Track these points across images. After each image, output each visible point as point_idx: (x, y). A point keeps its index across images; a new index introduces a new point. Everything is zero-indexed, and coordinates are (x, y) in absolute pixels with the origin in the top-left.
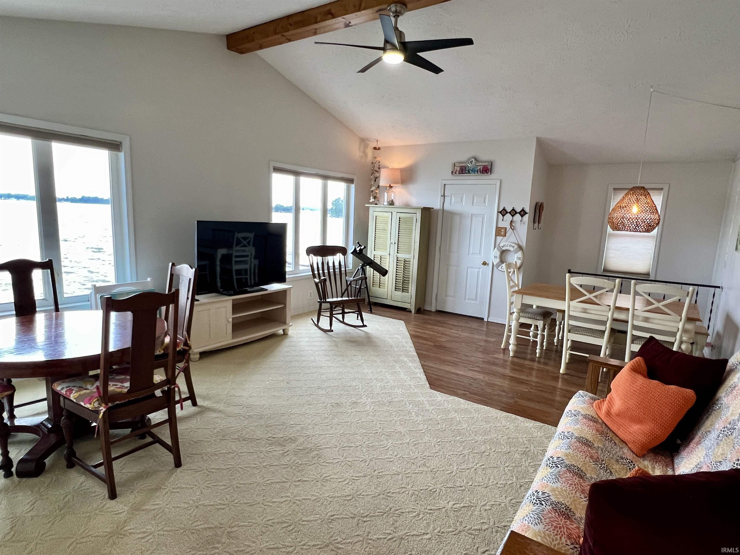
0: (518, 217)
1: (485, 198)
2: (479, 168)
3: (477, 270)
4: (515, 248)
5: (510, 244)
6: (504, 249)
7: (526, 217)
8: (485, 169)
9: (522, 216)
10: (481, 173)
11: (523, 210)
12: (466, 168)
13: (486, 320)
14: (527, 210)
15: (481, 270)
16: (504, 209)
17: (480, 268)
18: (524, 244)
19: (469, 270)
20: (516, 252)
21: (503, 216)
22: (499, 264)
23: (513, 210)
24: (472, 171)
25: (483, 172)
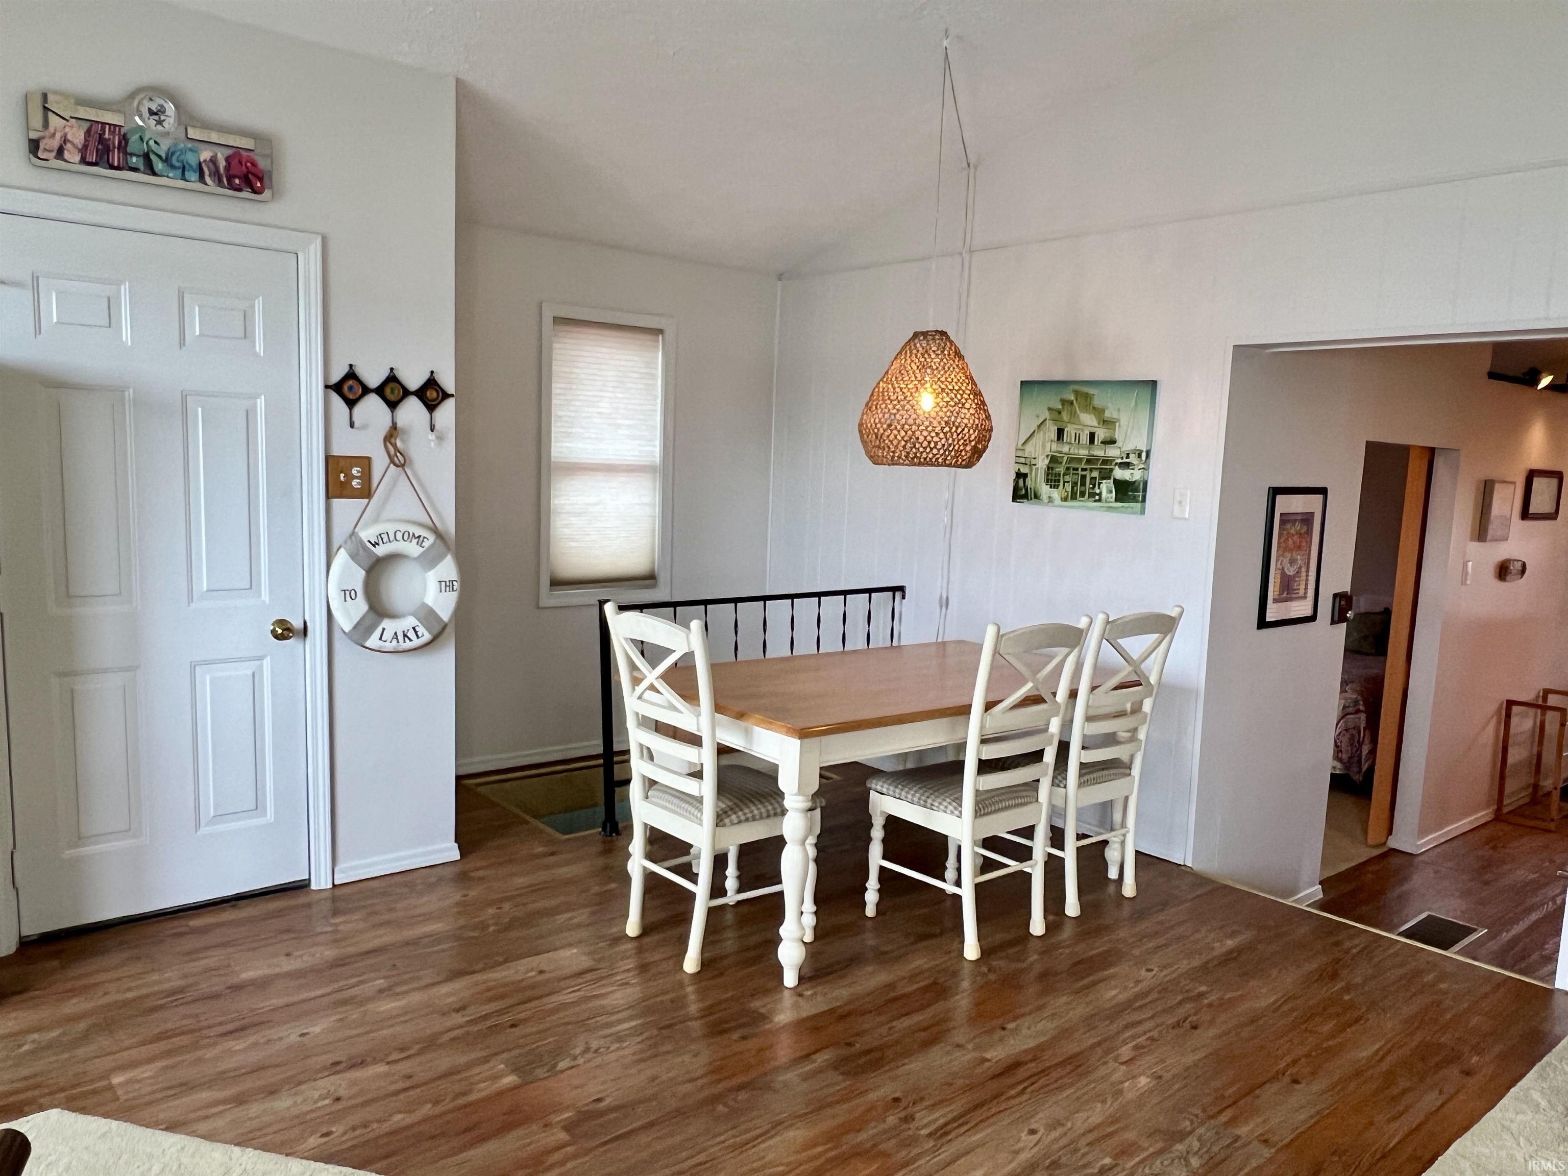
0: (412, 410)
1: (247, 318)
2: (205, 155)
3: (246, 670)
4: (426, 544)
5: (403, 527)
6: (380, 551)
7: (447, 412)
8: (236, 169)
9: (431, 407)
10: (220, 183)
11: (431, 383)
12: (125, 139)
13: (321, 882)
14: (448, 382)
15: (267, 663)
16: (351, 375)
17: (261, 658)
18: (448, 522)
19: (205, 678)
20: (429, 560)
21: (351, 404)
22: (368, 622)
23: (392, 378)
24: (167, 160)
25: (230, 179)
